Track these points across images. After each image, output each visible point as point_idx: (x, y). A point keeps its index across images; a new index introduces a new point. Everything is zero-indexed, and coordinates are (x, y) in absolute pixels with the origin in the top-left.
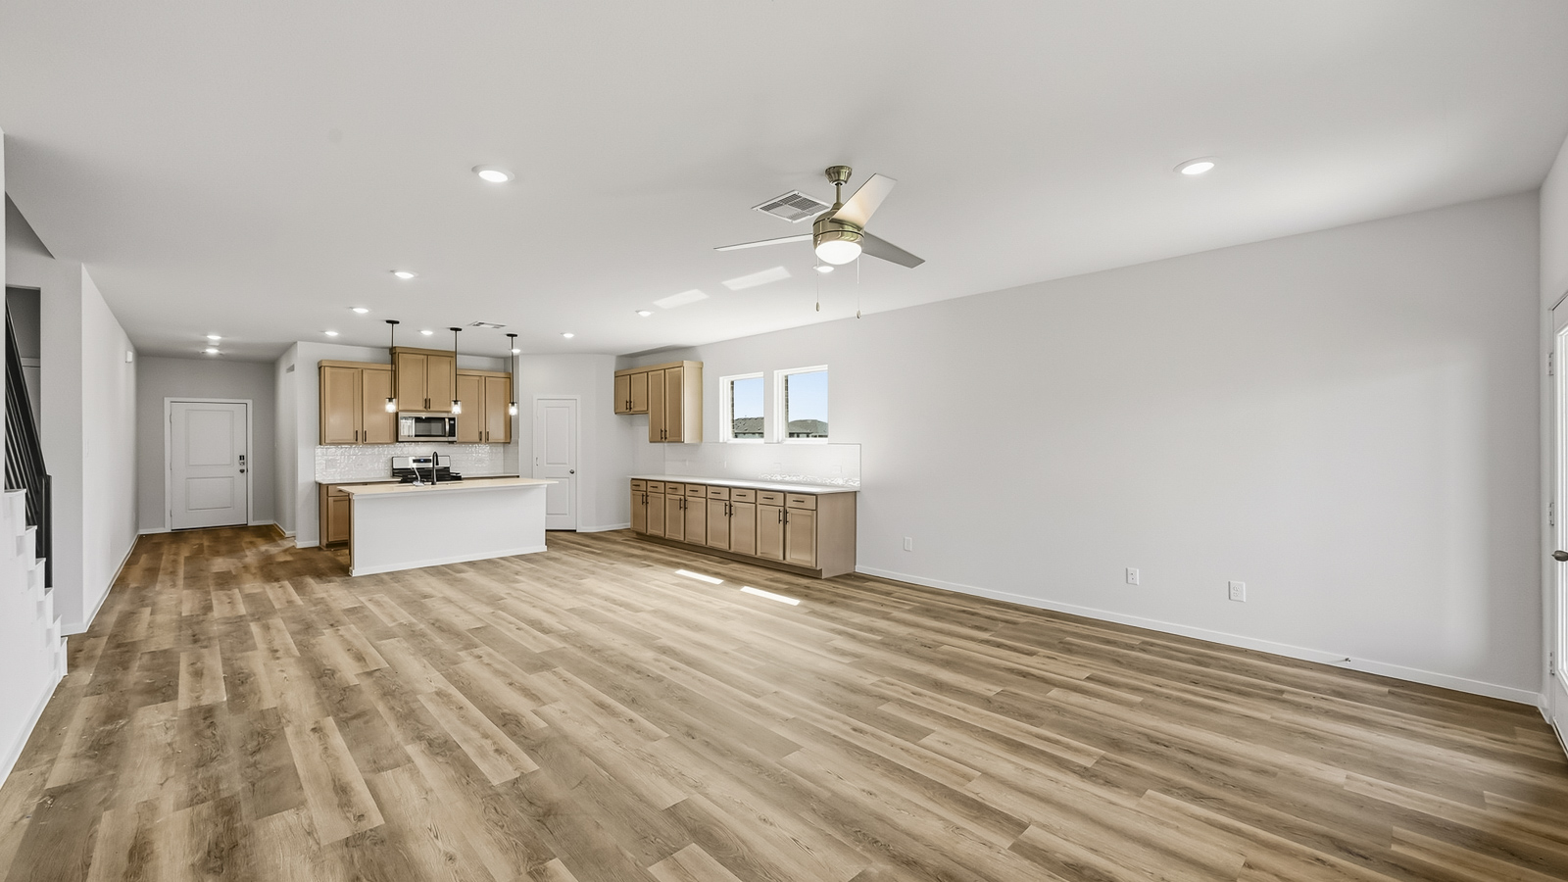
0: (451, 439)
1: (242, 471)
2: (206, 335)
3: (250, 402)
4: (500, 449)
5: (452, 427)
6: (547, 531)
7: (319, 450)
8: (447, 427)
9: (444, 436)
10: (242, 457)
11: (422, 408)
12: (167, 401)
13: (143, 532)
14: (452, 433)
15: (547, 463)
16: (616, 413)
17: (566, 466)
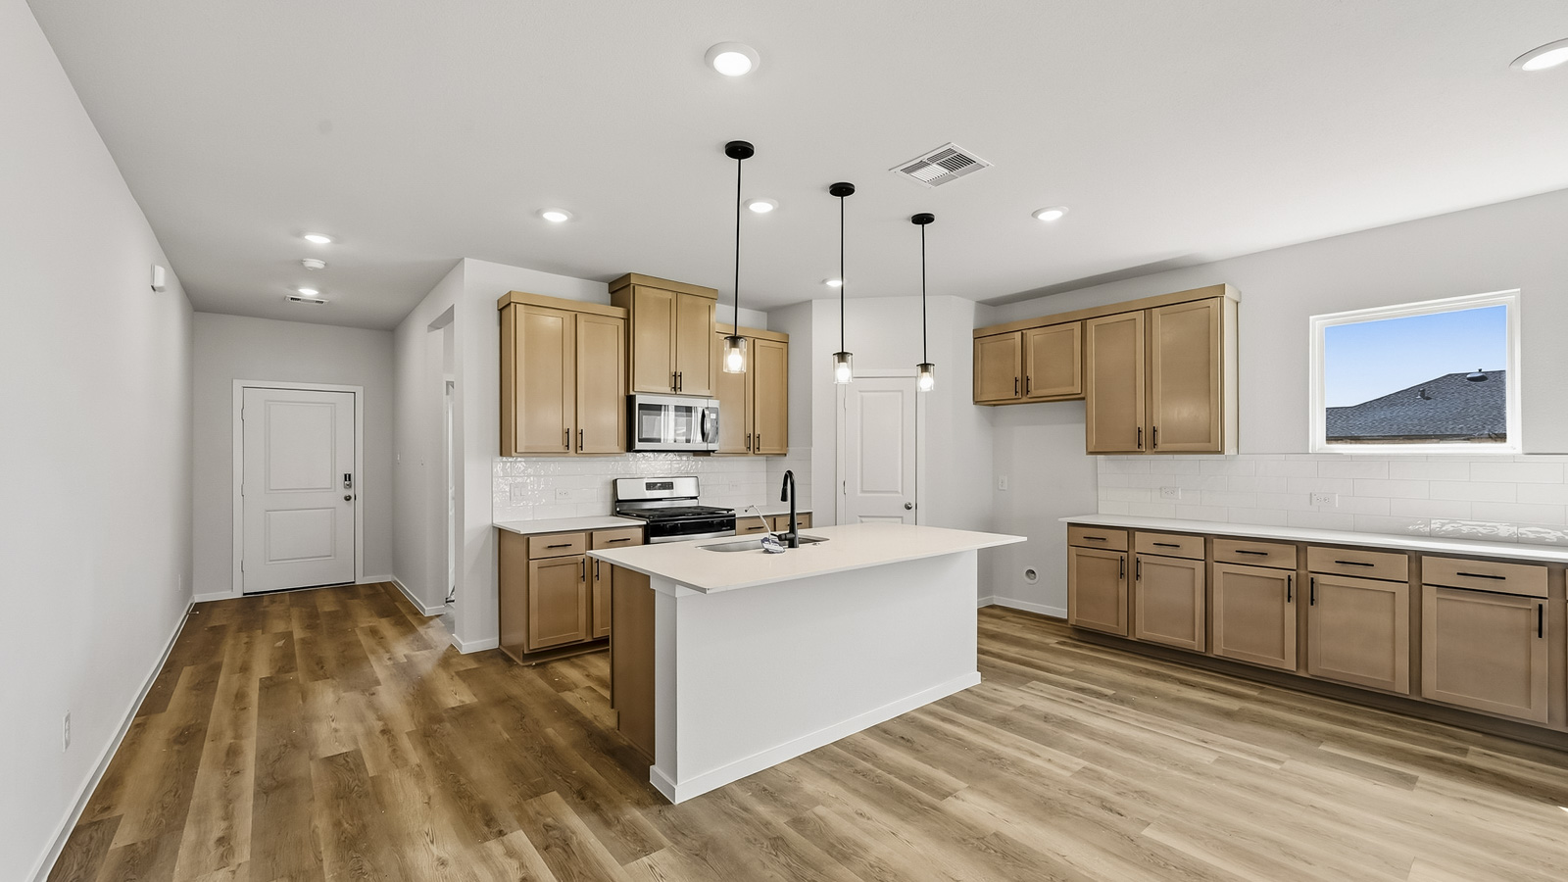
0: (711, 446)
1: (348, 498)
3: (360, 391)
5: (715, 425)
7: (500, 465)
10: (348, 477)
11: (668, 390)
12: (238, 384)
13: (198, 598)
15: (863, 491)
16: (976, 402)
17: (896, 495)
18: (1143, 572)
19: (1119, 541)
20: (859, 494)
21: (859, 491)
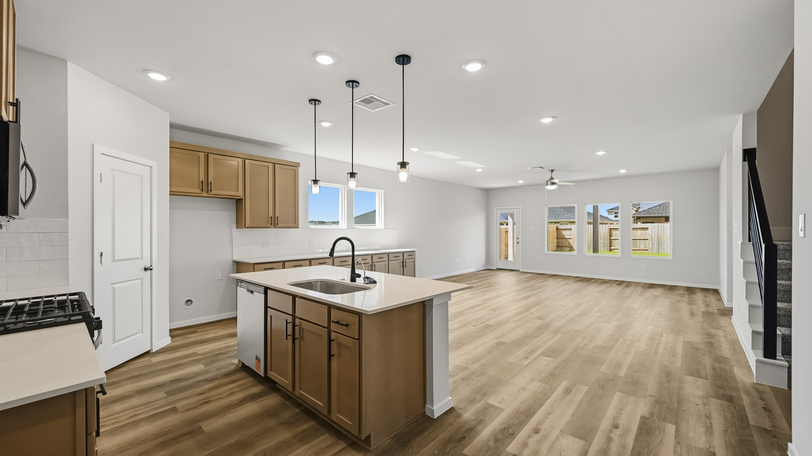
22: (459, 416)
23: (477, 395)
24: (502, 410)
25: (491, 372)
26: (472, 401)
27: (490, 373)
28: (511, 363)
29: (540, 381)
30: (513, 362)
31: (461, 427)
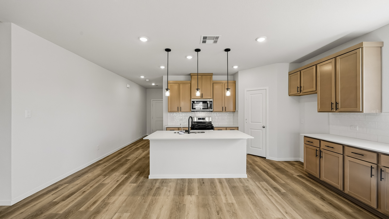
0: (211, 110)
2: (140, 76)
4: (232, 114)
5: (211, 105)
6: (248, 154)
7: (169, 114)
8: (209, 105)
9: (208, 109)
11: (199, 98)
12: (152, 100)
14: (211, 107)
15: (251, 122)
16: (289, 95)
17: (261, 124)
18: (323, 155)
19: (317, 144)
20: (250, 123)
21: (250, 122)
22: (145, 177)
23: (141, 185)
24: (130, 183)
25: (139, 199)
26: (142, 182)
27: (139, 197)
28: (127, 212)
29: (109, 203)
30: (125, 214)
31: (142, 175)
